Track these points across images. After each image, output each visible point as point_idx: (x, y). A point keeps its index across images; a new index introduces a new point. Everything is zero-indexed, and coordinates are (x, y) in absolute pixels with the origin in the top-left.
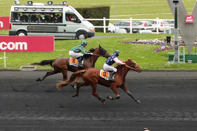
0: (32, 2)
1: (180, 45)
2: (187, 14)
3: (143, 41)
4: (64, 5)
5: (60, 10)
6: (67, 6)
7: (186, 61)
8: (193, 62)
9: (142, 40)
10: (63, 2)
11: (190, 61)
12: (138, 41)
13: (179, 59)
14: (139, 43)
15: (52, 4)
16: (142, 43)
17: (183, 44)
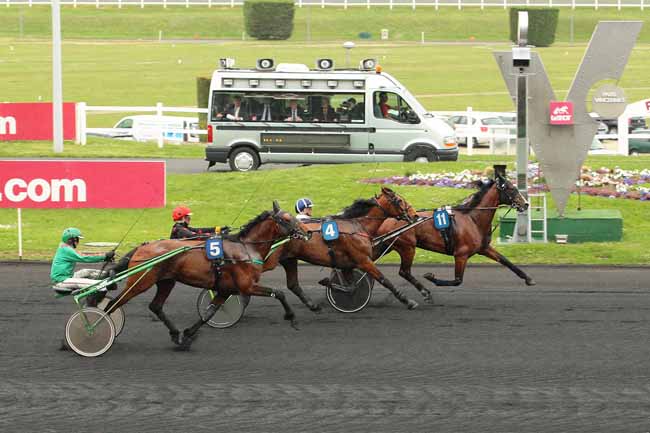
0: (271, 61)
1: (534, 190)
2: (553, 97)
3: (426, 178)
4: (366, 69)
5: (357, 84)
6: (378, 73)
7: (552, 238)
8: (571, 240)
9: (425, 173)
10: (365, 62)
11: (562, 237)
12: (411, 178)
13: (530, 232)
14: (415, 182)
15: (331, 66)
16: (422, 183)
17: (542, 185)
